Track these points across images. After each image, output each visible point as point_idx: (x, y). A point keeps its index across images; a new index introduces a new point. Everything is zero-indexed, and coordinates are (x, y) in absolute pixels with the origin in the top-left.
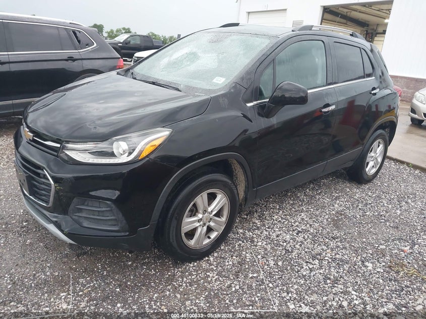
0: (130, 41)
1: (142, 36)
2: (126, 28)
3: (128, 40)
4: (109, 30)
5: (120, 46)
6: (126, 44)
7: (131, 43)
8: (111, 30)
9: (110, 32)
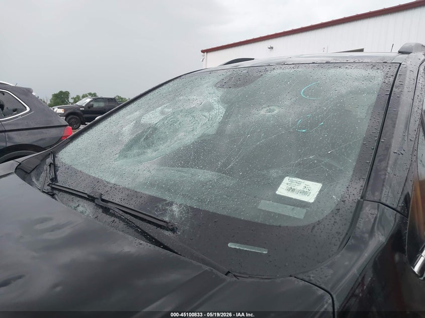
0: (93, 105)
1: (106, 98)
2: (92, 93)
3: (91, 103)
4: (75, 96)
5: (82, 111)
6: (89, 108)
7: (94, 106)
8: (77, 96)
9: (76, 98)
